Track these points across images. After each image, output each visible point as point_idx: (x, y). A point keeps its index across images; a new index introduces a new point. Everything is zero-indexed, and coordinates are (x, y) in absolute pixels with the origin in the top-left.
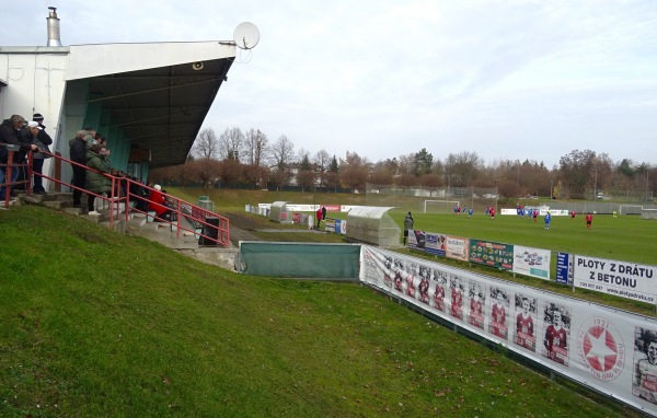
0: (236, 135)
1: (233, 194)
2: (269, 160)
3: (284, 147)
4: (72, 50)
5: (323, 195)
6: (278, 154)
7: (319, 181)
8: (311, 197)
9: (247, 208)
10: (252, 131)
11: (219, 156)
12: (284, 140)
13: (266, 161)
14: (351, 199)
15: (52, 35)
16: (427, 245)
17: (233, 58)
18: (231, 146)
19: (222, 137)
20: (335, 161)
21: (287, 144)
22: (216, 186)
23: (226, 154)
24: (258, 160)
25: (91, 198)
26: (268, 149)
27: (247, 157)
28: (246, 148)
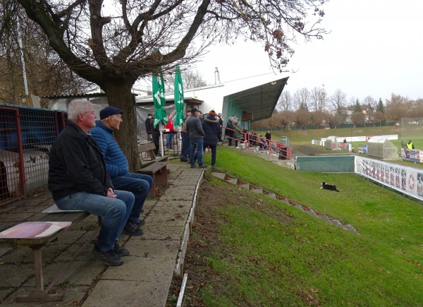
0: (305, 92)
1: (305, 133)
2: (329, 108)
3: (339, 97)
4: (225, 84)
5: (370, 129)
6: (335, 103)
7: (367, 119)
8: (360, 131)
9: (313, 142)
10: (316, 88)
11: (294, 108)
12: (339, 93)
13: (327, 108)
14: (392, 130)
15: (217, 79)
16: (411, 156)
17: (288, 78)
18: (301, 100)
19: (295, 95)
20: (381, 102)
21: (341, 95)
22: (293, 128)
23: (298, 106)
24: (320, 108)
25: (237, 142)
26: (327, 100)
27: (313, 107)
28: (312, 101)
